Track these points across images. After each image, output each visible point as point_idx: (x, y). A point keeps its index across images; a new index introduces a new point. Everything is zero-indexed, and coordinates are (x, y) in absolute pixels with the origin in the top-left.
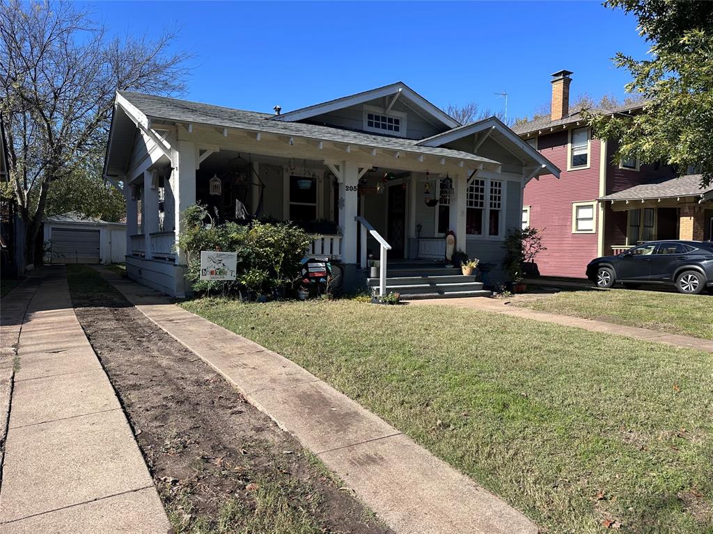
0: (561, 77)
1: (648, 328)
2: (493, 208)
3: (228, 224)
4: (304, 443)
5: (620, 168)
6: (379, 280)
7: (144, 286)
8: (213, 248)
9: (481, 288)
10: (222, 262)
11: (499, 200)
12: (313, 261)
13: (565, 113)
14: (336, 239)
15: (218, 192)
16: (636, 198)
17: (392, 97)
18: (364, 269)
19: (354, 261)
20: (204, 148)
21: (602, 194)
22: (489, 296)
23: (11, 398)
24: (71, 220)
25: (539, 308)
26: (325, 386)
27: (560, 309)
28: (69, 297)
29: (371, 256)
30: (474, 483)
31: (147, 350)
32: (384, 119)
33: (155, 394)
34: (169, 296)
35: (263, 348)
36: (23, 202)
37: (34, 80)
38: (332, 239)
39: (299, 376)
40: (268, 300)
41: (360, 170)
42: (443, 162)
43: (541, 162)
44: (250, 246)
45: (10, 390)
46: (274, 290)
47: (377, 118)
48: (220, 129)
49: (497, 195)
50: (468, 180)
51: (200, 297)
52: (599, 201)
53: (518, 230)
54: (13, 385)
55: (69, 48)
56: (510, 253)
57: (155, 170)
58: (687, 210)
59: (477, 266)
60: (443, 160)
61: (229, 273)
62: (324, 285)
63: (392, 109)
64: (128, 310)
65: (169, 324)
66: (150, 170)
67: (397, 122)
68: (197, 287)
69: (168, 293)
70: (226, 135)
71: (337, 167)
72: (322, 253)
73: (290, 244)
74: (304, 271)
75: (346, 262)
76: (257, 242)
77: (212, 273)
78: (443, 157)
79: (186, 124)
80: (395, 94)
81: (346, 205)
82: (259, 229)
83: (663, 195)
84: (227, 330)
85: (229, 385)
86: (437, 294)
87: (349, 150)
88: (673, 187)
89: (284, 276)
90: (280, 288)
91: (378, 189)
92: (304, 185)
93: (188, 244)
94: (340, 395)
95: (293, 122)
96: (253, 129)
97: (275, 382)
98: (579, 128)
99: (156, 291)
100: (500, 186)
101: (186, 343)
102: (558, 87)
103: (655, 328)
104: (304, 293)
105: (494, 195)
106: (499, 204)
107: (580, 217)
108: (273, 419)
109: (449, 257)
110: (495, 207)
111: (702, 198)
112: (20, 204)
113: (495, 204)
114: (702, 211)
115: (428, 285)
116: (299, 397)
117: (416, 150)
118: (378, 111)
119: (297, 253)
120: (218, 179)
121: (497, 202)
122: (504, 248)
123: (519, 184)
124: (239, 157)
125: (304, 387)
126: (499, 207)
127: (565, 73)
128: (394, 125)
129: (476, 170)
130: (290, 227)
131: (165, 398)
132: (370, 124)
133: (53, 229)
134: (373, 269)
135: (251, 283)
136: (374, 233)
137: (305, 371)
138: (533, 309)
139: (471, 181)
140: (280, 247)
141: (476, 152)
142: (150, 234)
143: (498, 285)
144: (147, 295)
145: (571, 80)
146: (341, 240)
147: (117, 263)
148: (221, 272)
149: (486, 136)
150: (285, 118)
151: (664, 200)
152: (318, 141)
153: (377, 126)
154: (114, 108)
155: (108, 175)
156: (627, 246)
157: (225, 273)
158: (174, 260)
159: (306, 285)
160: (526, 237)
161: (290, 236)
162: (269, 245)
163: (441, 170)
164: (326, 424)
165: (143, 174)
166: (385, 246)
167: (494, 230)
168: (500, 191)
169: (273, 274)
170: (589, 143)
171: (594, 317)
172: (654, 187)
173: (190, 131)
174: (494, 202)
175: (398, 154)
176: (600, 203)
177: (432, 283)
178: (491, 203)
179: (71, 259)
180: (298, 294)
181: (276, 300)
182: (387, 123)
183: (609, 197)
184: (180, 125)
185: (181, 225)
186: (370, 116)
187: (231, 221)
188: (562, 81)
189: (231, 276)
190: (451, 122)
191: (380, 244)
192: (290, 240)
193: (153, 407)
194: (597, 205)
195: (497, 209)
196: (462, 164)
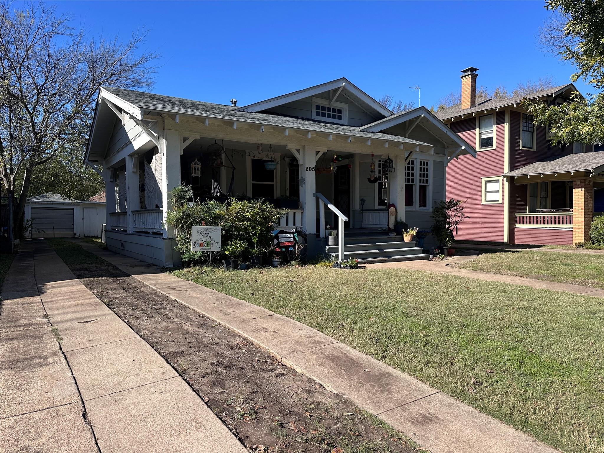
0: (469, 73)
1: (578, 285)
2: (422, 184)
3: (209, 202)
4: (359, 403)
5: (520, 148)
6: (338, 248)
7: (128, 257)
8: (200, 223)
9: (421, 253)
10: (209, 235)
11: (427, 177)
12: (283, 232)
13: (473, 103)
14: (298, 213)
15: (199, 174)
16: (536, 173)
17: (335, 91)
18: (323, 238)
19: (314, 231)
20: (186, 136)
21: (506, 170)
22: (428, 259)
23: (70, 369)
24: (48, 200)
25: (477, 269)
26: (347, 348)
27: (496, 269)
28: (68, 269)
29: (328, 226)
30: (532, 439)
31: (166, 317)
32: (329, 109)
33: (201, 360)
34: (156, 265)
35: (272, 313)
36: (10, 185)
37: (19, 78)
38: (294, 213)
39: (318, 339)
40: (247, 268)
41: (317, 153)
42: (387, 145)
43: (461, 144)
44: (230, 220)
45: (66, 362)
46: (252, 258)
47: (323, 108)
48: (202, 120)
49: (425, 173)
50: (405, 160)
51: (188, 266)
52: (505, 176)
53: (443, 202)
54: (65, 356)
55: (51, 50)
56: (438, 221)
57: (136, 156)
58: (578, 183)
59: (417, 234)
60: (387, 143)
61: (215, 245)
62: (293, 253)
63: (336, 100)
64: (127, 279)
65: (172, 291)
66: (131, 156)
67: (340, 111)
68: (185, 257)
69: (155, 263)
70: (207, 125)
71: (298, 151)
72: (287, 225)
73: (263, 218)
74: (276, 241)
75: (307, 233)
76: (236, 217)
77: (201, 245)
78: (387, 141)
79: (173, 116)
80: (339, 88)
81: (306, 183)
82: (237, 206)
83: (558, 171)
84: (229, 296)
85: (258, 348)
86: (385, 258)
87: (310, 136)
88: (565, 164)
89: (260, 246)
90: (257, 257)
91: (332, 169)
92: (270, 167)
93: (177, 220)
94: (364, 356)
95: (255, 113)
96: (230, 118)
97: (301, 345)
98: (486, 115)
99: (142, 261)
100: (427, 165)
101: (199, 309)
102: (467, 82)
103: (583, 284)
104: (277, 260)
105: (422, 172)
106: (427, 180)
107: (488, 190)
108: (318, 381)
109: (391, 226)
110: (423, 183)
111: (592, 173)
112: (7, 186)
113: (424, 180)
114: (591, 183)
115: (377, 251)
116: (329, 358)
117: (361, 135)
118: (324, 103)
119: (270, 226)
120: (199, 163)
121: (425, 178)
122: (434, 217)
123: (442, 163)
124: (216, 143)
125: (328, 349)
126: (427, 182)
127: (473, 70)
128: (337, 114)
129: (411, 152)
130: (263, 203)
131: (213, 364)
132: (318, 114)
133: (33, 208)
134: (331, 238)
135: (233, 253)
136: (331, 207)
137: (321, 334)
138: (473, 270)
139: (407, 161)
140: (256, 221)
141: (407, 136)
142: (132, 212)
143: (433, 250)
144: (136, 266)
145: (478, 75)
146: (302, 213)
147: (89, 237)
148: (209, 244)
149: (416, 124)
150: (249, 109)
151: (560, 175)
152: (284, 129)
153: (324, 115)
154: (98, 102)
155: (89, 161)
156: (527, 214)
157: (212, 245)
158: (162, 234)
159: (278, 254)
160: (449, 208)
161: (262, 211)
162: (245, 219)
163: (383, 152)
164: (368, 384)
165: (124, 159)
166: (342, 218)
167: (423, 203)
168: (427, 169)
169: (251, 245)
170: (495, 128)
171: (527, 276)
172: (549, 164)
173: (177, 121)
174: (422, 178)
175: (350, 139)
176: (505, 179)
177: (380, 248)
178: (420, 180)
179: (49, 233)
180: (272, 261)
181: (255, 267)
182: (332, 113)
183: (513, 173)
184: (166, 115)
185: (169, 204)
186: (318, 107)
187: (211, 200)
188: (470, 76)
189: (216, 248)
190: (385, 111)
191: (338, 216)
192: (263, 215)
193: (206, 373)
194: (503, 180)
195: (425, 184)
196: (402, 147)
